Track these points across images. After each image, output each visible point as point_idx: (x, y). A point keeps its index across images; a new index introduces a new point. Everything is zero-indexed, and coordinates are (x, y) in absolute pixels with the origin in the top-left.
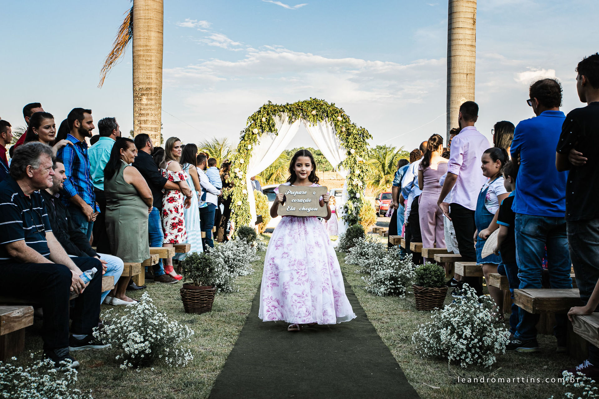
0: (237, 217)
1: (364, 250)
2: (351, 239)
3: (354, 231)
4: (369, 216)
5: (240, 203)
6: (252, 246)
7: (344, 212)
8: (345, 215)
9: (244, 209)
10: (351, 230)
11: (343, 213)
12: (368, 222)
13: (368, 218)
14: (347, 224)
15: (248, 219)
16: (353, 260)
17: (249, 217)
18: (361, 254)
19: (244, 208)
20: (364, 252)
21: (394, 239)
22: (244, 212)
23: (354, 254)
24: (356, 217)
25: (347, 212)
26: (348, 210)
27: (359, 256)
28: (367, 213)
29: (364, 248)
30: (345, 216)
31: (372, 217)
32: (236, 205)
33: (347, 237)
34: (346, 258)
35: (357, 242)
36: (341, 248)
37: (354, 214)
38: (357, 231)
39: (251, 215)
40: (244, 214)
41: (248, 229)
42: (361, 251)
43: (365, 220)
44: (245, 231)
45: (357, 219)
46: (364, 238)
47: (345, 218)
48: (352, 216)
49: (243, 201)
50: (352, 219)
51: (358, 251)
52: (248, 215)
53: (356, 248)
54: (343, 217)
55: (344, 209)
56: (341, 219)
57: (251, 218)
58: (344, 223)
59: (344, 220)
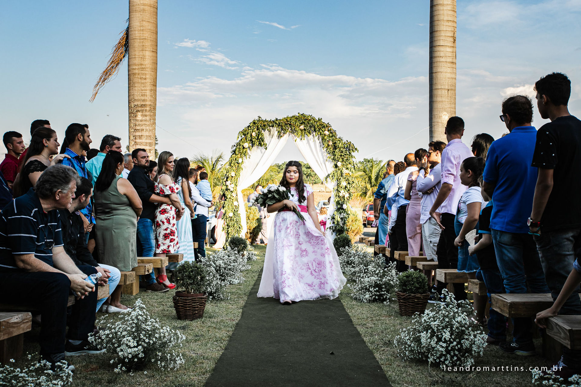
0: (228, 228)
1: (351, 259)
3: (341, 241)
4: (356, 226)
5: (231, 214)
6: (243, 255)
7: (332, 222)
8: (333, 225)
9: (235, 221)
10: (338, 240)
11: (330, 223)
12: (355, 232)
13: (355, 228)
14: (334, 234)
15: (239, 229)
18: (348, 262)
19: (235, 219)
21: (379, 248)
22: (236, 224)
24: (343, 228)
25: (334, 223)
26: (334, 221)
27: (346, 265)
28: (354, 223)
29: (351, 257)
30: (332, 226)
31: (359, 228)
32: (228, 217)
35: (343, 252)
37: (341, 225)
38: (344, 241)
39: (242, 226)
41: (239, 239)
42: (348, 260)
43: (352, 230)
44: (236, 241)
45: (344, 229)
46: (351, 248)
47: (332, 228)
48: (339, 227)
49: (234, 213)
50: (338, 229)
51: (345, 260)
52: (240, 226)
53: (343, 257)
54: (330, 227)
55: (331, 220)
56: (329, 229)
57: (242, 229)
58: (332, 233)
59: (331, 230)
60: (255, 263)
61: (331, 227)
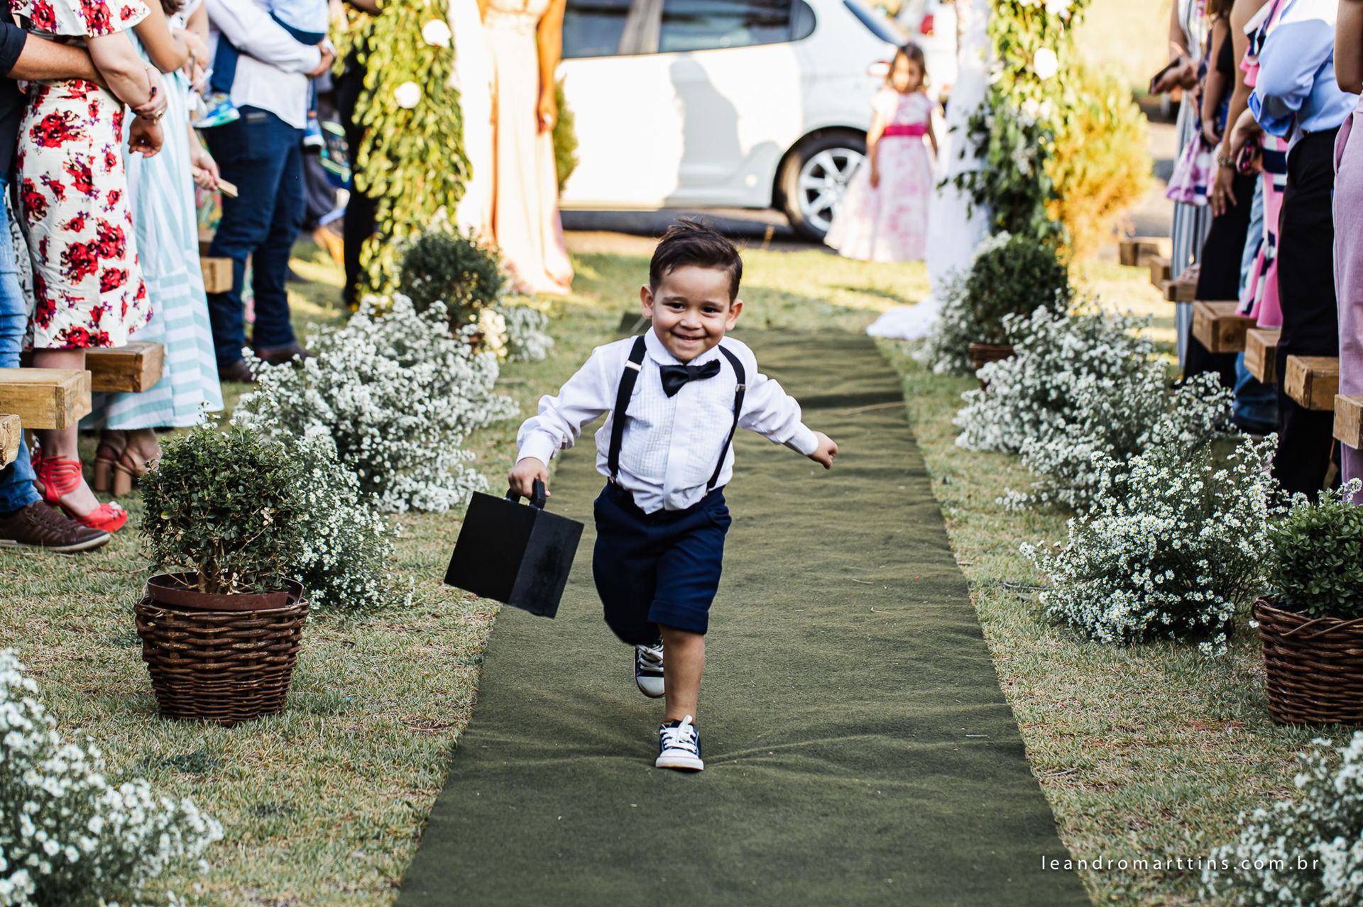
0: (391, 171)
1: (1059, 378)
2: (992, 314)
3: (1010, 271)
4: (1109, 161)
5: (409, 94)
6: (478, 341)
7: (970, 151)
8: (975, 164)
9: (431, 128)
10: (996, 266)
11: (962, 154)
12: (1104, 195)
13: (1103, 170)
14: (981, 214)
15: (452, 178)
16: (996, 430)
17: (457, 170)
18: (1041, 396)
19: (431, 119)
20: (1057, 388)
21: (1216, 325)
22: (433, 145)
23: (1006, 397)
24: (1030, 182)
25: (981, 151)
26: (987, 141)
27: (1029, 409)
28: (1100, 144)
29: (1060, 369)
30: (973, 173)
31: (1124, 170)
32: (391, 109)
33: (974, 299)
34: (964, 415)
35: (1020, 336)
36: (947, 350)
37: (1023, 166)
38: (1026, 270)
39: (466, 161)
40: (434, 156)
41: (454, 250)
42: (1043, 383)
43: (1086, 183)
44: (440, 261)
45: (1037, 190)
46: (1062, 316)
47: (971, 185)
48: (1009, 176)
49: (426, 86)
50: (1008, 191)
51: (1028, 382)
52: (455, 158)
53: (1017, 367)
54: (961, 176)
55: (969, 135)
56: (951, 187)
57: (468, 176)
58: (969, 209)
59: (967, 195)
60: (540, 375)
61: (967, 179)
